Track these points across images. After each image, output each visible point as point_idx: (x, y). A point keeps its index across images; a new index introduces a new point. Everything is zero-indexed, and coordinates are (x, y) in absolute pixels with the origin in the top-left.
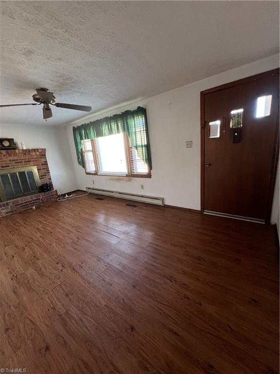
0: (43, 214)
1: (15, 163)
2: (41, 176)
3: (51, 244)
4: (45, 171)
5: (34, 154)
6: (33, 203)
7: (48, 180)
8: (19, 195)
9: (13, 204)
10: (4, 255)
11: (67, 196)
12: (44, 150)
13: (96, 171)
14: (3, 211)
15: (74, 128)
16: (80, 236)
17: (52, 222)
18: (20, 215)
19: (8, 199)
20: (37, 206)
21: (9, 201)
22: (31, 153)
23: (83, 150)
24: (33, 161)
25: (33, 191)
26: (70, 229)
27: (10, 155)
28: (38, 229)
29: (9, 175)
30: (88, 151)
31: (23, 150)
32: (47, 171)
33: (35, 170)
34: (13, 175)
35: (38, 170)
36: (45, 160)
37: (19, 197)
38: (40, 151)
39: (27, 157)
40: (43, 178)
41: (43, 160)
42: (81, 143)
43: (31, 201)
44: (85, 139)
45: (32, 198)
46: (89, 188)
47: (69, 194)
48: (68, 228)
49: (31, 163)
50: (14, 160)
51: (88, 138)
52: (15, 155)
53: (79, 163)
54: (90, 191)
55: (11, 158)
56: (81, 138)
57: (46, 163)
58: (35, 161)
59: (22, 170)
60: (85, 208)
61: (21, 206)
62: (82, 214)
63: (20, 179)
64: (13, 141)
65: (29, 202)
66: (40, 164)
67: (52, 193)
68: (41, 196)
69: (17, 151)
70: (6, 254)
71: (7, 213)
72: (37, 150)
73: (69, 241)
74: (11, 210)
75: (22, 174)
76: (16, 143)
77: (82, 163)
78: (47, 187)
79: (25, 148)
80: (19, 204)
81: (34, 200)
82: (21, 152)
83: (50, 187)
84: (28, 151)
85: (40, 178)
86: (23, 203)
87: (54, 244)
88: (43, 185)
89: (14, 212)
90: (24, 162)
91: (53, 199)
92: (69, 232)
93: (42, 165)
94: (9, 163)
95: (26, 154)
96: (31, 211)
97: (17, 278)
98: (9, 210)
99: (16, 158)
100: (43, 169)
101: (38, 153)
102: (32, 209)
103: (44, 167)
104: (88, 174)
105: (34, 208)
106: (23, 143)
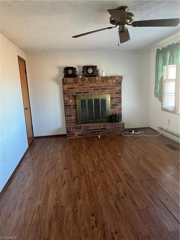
0: (103, 146)
1: (94, 90)
2: (113, 105)
3: (96, 186)
4: (117, 100)
5: (111, 81)
6: (100, 132)
7: (118, 110)
8: (91, 121)
9: (85, 128)
10: (60, 178)
11: (133, 132)
12: (121, 78)
13: (175, 108)
14: (77, 133)
15: (158, 50)
16: (129, 191)
17: (108, 159)
18: (87, 140)
19: (83, 123)
20: (102, 135)
21: (83, 125)
22: (108, 81)
23: (165, 78)
24: (109, 89)
25: (102, 120)
26: (121, 176)
27: (91, 82)
28: (93, 162)
29: (87, 101)
30: (171, 80)
31: (102, 77)
32: (119, 100)
33: (108, 98)
34: (90, 101)
35: (111, 98)
36: (120, 89)
37: (90, 123)
38: (117, 78)
39: (104, 84)
40: (114, 108)
41: (118, 88)
42: (162, 70)
43: (99, 129)
44: (169, 64)
45: (100, 126)
46: (161, 129)
47: (136, 130)
48: (120, 174)
49: (107, 91)
50: (93, 87)
51: (173, 64)
52: (95, 82)
53: (156, 94)
54: (162, 132)
55: (91, 85)
56: (164, 64)
57: (120, 92)
58: (111, 88)
59: (98, 97)
60: (148, 154)
61: (90, 132)
62: (142, 162)
63: (95, 105)
64: (96, 68)
65: (97, 129)
66: (115, 92)
67: (118, 125)
68: (109, 126)
69: (97, 78)
70: (61, 178)
71: (79, 135)
72: (115, 77)
73: (114, 192)
74: (82, 133)
75: (97, 101)
76: (98, 70)
77: (160, 95)
78: (115, 118)
79: (104, 76)
80: (89, 130)
81: (101, 129)
82: (100, 79)
83: (118, 118)
84: (106, 78)
85: (111, 108)
86: (92, 130)
87: (99, 188)
88: (113, 115)
89: (84, 136)
90: (101, 89)
91: (119, 132)
92: (119, 180)
93: (116, 93)
94: (89, 90)
95: (104, 82)
96: (96, 139)
97: (57, 208)
98: (81, 133)
99: (95, 85)
100: (116, 98)
101: (114, 81)
102: (98, 137)
103: (118, 96)
104: (164, 110)
105: (99, 137)
106: (104, 70)
